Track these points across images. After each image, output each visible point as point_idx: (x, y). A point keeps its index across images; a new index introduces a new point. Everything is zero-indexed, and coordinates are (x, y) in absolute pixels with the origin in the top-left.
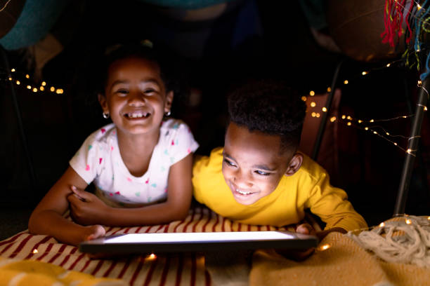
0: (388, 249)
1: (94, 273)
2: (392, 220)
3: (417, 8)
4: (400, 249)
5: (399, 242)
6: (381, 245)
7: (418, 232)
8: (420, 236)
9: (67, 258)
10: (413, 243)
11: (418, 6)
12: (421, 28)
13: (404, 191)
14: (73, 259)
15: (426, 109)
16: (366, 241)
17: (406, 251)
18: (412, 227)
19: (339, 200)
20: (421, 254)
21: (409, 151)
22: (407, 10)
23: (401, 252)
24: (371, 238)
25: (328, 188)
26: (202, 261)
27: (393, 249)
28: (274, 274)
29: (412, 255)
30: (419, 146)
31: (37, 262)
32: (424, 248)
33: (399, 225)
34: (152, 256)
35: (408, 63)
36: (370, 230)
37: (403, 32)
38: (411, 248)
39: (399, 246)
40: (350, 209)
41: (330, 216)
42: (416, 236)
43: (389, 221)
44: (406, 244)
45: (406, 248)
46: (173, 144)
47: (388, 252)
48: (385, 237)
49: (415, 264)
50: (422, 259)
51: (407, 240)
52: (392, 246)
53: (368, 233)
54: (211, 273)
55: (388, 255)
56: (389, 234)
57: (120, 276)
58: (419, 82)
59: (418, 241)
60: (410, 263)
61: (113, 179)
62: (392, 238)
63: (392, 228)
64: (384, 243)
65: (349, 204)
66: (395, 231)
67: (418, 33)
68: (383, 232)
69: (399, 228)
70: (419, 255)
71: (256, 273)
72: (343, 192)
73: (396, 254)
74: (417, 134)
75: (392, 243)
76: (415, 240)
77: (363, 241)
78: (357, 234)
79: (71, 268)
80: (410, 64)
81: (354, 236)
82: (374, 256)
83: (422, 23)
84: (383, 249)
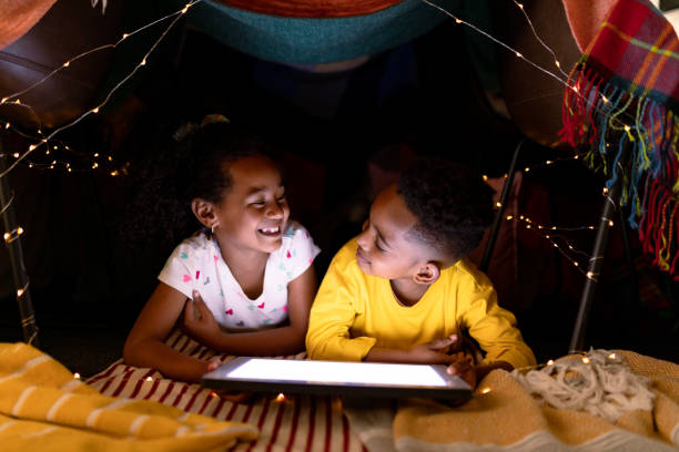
0: (559, 393)
1: (215, 414)
2: (566, 358)
3: (603, 102)
4: (572, 394)
5: (572, 385)
6: (551, 388)
7: (596, 372)
8: (598, 378)
9: (179, 398)
10: (588, 387)
11: (604, 98)
12: (608, 124)
13: (583, 324)
14: (186, 399)
15: (611, 223)
16: (534, 383)
17: (579, 396)
18: (589, 367)
19: (507, 324)
20: (596, 400)
21: (590, 275)
22: (590, 103)
23: (573, 397)
24: (540, 380)
25: (496, 307)
26: (338, 405)
27: (564, 393)
28: (421, 420)
29: (586, 401)
30: (601, 269)
31: (145, 402)
32: (601, 392)
33: (573, 365)
34: (281, 396)
35: (592, 165)
36: (539, 369)
37: (585, 129)
38: (586, 392)
39: (571, 390)
40: (518, 338)
41: (493, 344)
42: (592, 378)
43: (561, 360)
44: (579, 388)
45: (580, 392)
46: (289, 255)
47: (558, 396)
48: (555, 379)
49: (588, 411)
50: (596, 405)
51: (582, 382)
52: (564, 389)
53: (537, 373)
54: (350, 417)
55: (558, 400)
56: (561, 375)
57: (245, 420)
58: (605, 190)
59: (594, 383)
60: (582, 410)
61: (222, 294)
62: (564, 380)
63: (564, 367)
64: (555, 387)
65: (517, 333)
66: (568, 371)
67: (604, 130)
68: (554, 373)
69: (573, 368)
70: (594, 401)
71: (401, 418)
72: (512, 316)
73: (568, 399)
74: (599, 254)
75: (564, 385)
76: (590, 382)
77: (531, 382)
78: (524, 373)
79: (188, 409)
80: (595, 167)
81: (521, 377)
82: (542, 401)
83: (609, 119)
84: (554, 392)
